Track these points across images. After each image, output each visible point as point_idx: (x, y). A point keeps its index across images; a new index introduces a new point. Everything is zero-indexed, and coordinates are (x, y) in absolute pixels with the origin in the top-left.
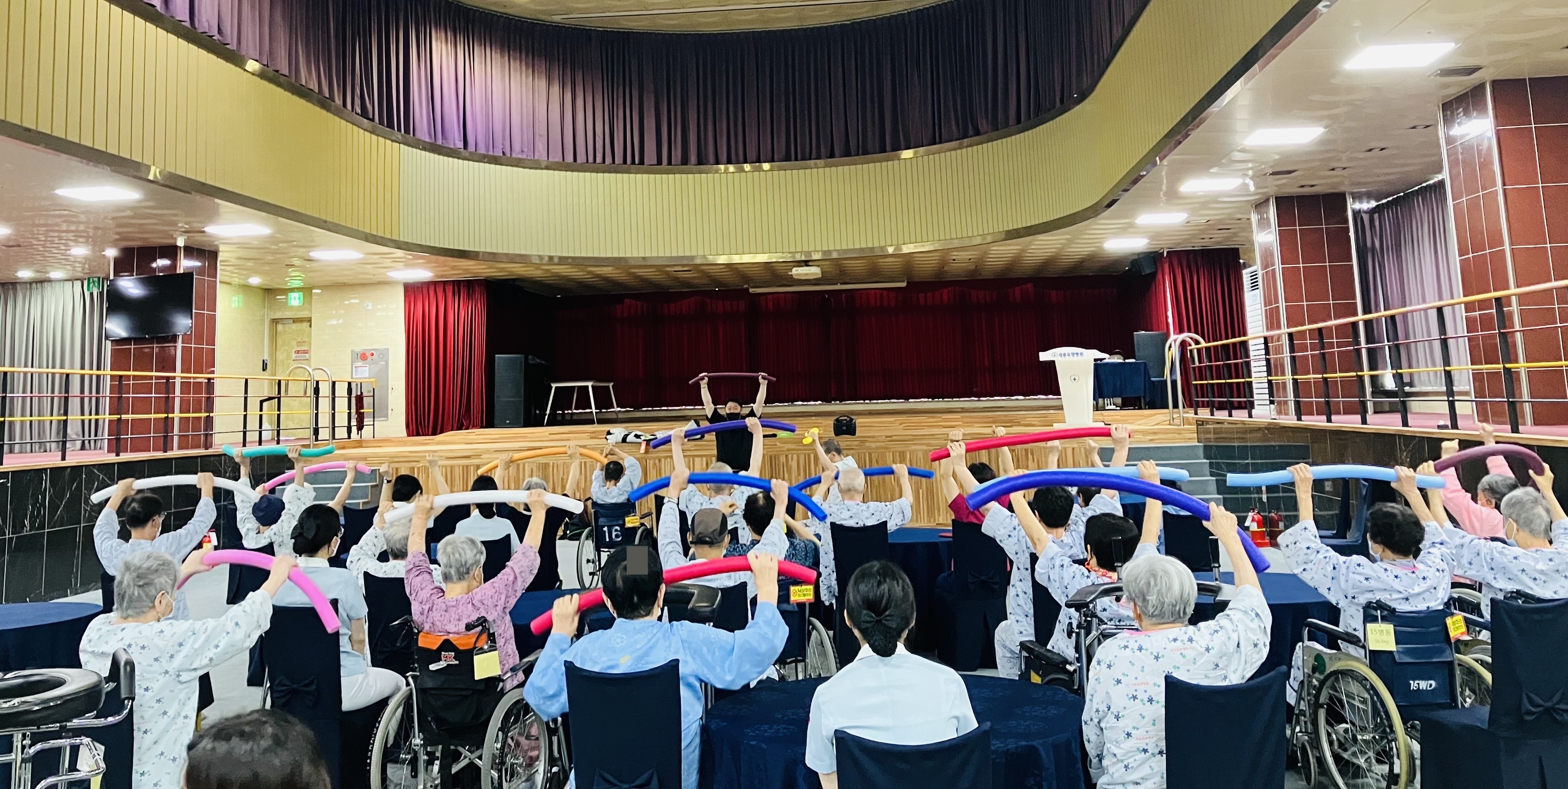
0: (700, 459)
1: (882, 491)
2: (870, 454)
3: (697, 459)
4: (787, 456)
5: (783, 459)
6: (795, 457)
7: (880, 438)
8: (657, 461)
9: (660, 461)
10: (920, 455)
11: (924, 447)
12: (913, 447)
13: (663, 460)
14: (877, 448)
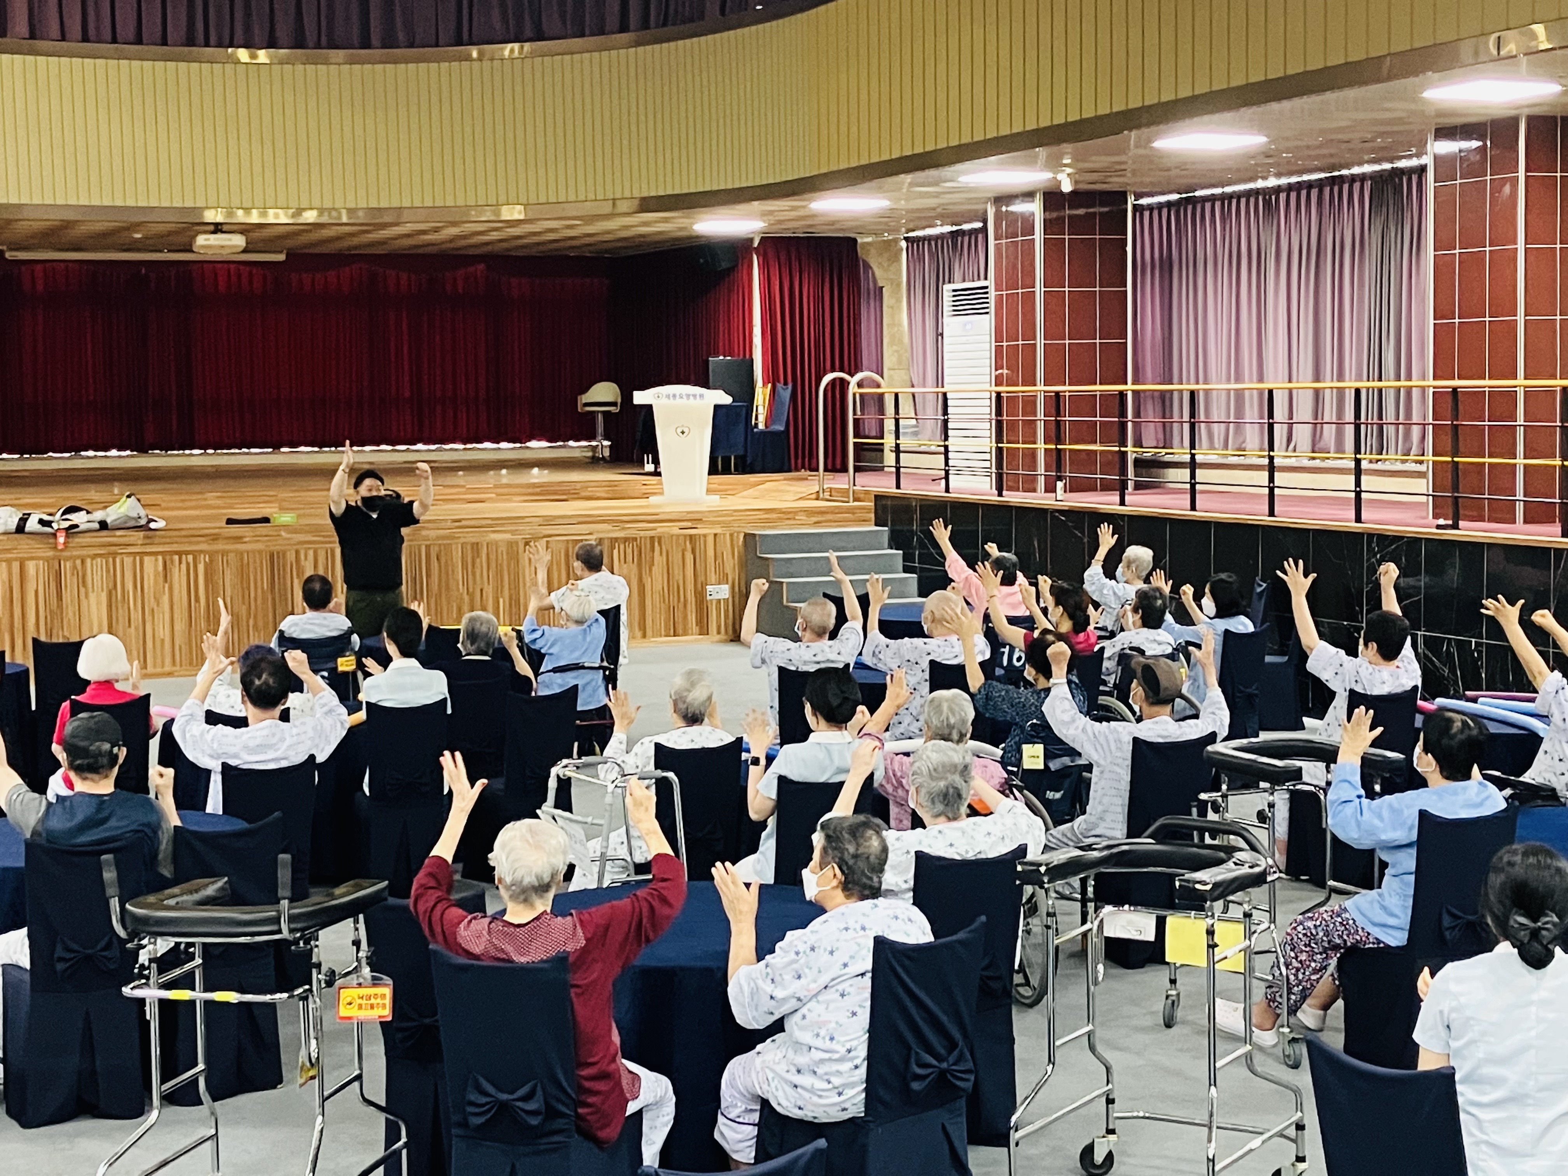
0: (153, 558)
1: (444, 602)
2: (428, 547)
3: (147, 559)
4: (297, 552)
5: (291, 556)
6: (311, 553)
7: (443, 525)
8: (78, 562)
9: (83, 562)
10: (503, 548)
11: (508, 536)
12: (494, 536)
13: (89, 561)
14: (438, 538)
